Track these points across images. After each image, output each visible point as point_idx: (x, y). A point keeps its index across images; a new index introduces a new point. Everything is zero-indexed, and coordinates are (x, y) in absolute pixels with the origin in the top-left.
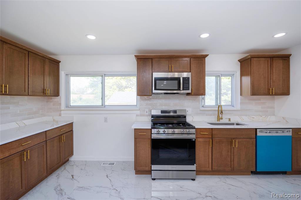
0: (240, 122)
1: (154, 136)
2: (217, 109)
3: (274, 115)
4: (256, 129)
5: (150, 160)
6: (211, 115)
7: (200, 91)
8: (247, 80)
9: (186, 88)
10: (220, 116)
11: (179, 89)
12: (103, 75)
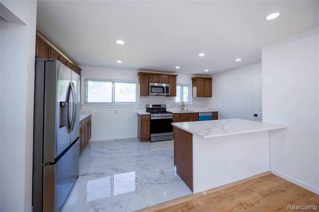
0: (192, 110)
1: (152, 118)
2: (181, 104)
3: (207, 107)
4: (198, 113)
5: (149, 132)
6: (178, 108)
7: (174, 94)
8: (195, 89)
9: (167, 92)
10: (183, 107)
11: (164, 93)
12: (113, 82)
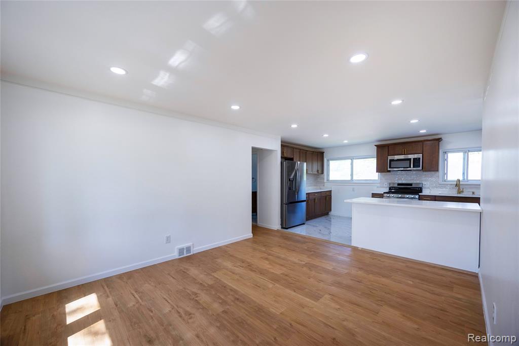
6: (452, 189)
7: (434, 169)
9: (416, 166)
11: (410, 167)
12: (352, 159)
